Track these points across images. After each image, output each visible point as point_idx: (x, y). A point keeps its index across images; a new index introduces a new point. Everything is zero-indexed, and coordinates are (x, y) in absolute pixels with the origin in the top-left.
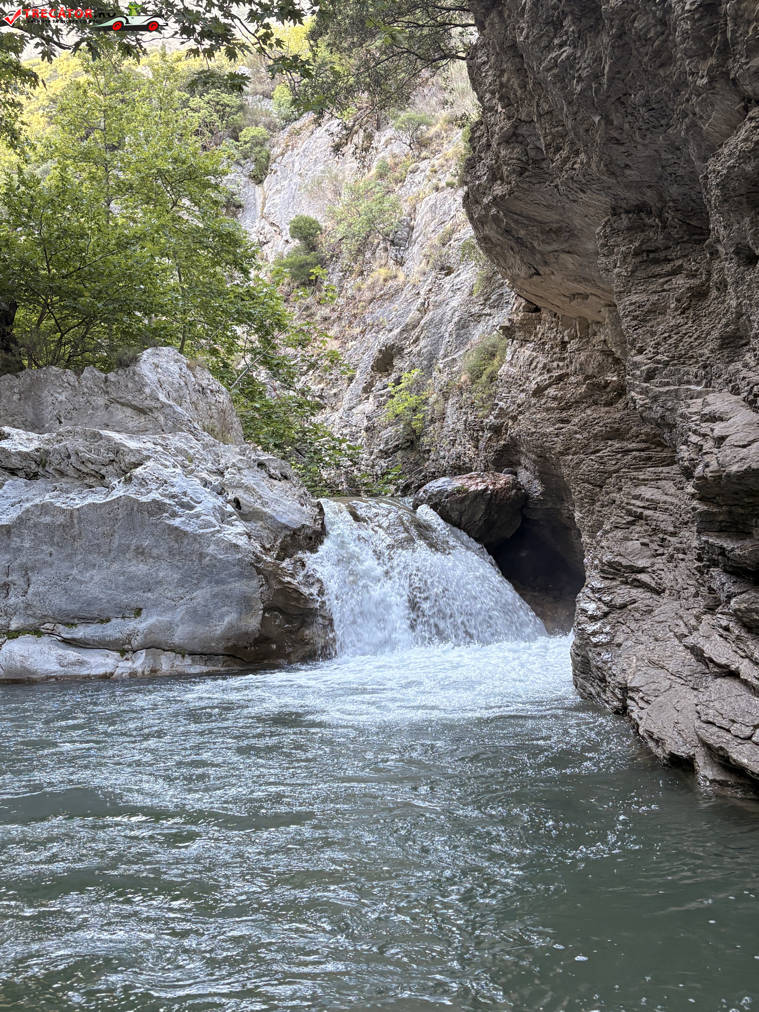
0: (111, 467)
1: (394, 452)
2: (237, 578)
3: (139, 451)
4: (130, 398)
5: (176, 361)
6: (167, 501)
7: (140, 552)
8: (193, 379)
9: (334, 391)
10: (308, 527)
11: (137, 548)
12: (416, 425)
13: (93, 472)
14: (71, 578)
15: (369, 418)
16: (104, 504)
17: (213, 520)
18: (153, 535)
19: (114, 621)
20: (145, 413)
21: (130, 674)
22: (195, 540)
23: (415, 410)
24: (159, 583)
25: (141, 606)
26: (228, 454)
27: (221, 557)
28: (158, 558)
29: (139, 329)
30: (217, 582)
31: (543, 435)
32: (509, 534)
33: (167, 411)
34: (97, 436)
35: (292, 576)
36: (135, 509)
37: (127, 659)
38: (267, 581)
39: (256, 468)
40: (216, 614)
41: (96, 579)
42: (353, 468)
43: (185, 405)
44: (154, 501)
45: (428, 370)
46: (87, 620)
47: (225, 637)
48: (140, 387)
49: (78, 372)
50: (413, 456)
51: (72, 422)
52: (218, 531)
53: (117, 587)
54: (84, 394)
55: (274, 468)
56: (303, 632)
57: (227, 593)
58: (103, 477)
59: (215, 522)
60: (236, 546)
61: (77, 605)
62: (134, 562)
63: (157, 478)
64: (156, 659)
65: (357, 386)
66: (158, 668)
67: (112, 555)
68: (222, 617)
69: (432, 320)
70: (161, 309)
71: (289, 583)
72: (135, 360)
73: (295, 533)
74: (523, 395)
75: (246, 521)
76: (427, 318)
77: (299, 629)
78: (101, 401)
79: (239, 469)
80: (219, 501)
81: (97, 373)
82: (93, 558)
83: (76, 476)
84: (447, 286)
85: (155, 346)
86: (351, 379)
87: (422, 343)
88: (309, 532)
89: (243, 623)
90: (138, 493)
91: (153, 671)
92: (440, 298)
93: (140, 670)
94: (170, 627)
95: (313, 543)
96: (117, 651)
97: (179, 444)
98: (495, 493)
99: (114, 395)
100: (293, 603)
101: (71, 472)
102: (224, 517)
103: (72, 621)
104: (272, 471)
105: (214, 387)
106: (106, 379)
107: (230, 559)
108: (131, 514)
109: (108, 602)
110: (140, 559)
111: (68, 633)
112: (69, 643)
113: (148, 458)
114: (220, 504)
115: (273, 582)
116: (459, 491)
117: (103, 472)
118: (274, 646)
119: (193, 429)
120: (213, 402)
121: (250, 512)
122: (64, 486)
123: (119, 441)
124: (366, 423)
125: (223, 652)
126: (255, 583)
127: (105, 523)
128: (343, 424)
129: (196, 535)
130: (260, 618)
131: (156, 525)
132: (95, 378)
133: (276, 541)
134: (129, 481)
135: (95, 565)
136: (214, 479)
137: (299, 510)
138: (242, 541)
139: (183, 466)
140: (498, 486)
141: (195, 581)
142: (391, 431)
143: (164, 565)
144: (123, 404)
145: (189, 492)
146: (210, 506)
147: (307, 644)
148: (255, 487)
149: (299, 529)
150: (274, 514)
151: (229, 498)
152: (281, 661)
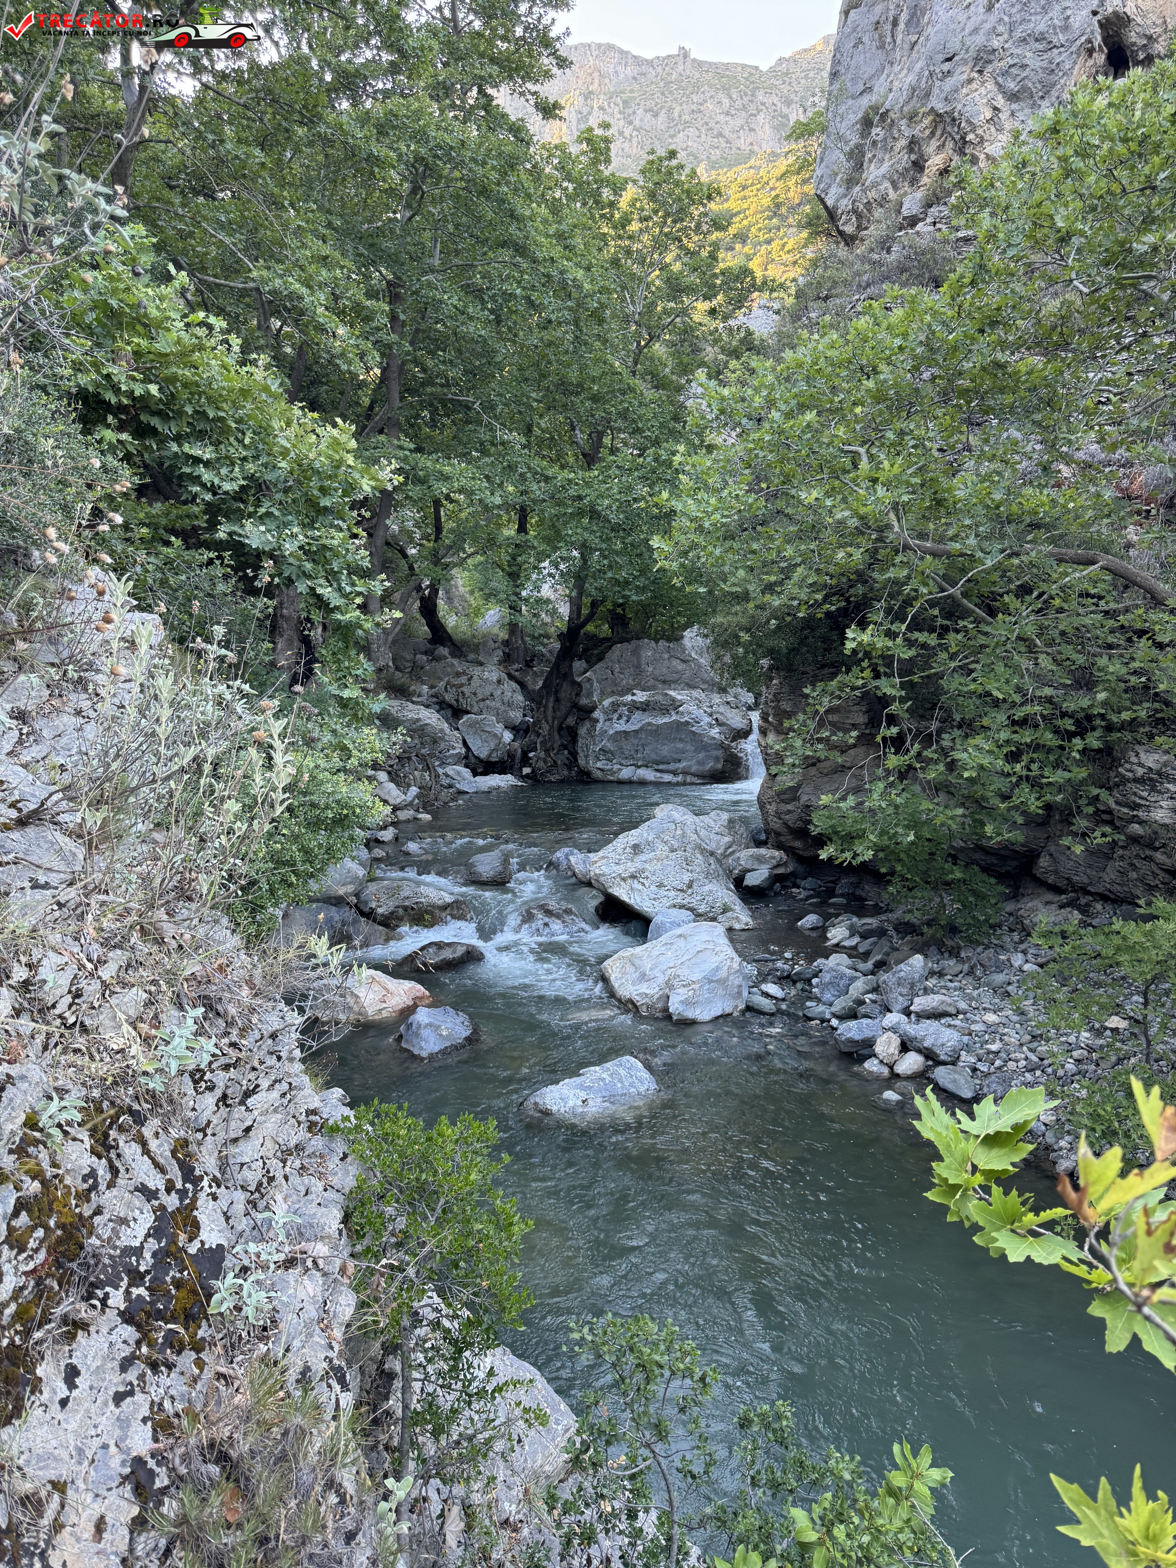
0: (671, 707)
2: (715, 750)
3: (681, 700)
4: (679, 655)
5: (700, 633)
6: (691, 720)
10: (744, 729)
11: (680, 738)
13: (665, 709)
14: (658, 748)
16: (669, 722)
17: (707, 727)
18: (685, 733)
19: (672, 763)
20: (686, 663)
21: (677, 782)
22: (700, 736)
24: (687, 751)
25: (681, 759)
26: (714, 698)
27: (710, 741)
28: (687, 742)
30: (708, 751)
34: (666, 694)
35: (735, 749)
36: (679, 723)
37: (676, 777)
38: (725, 751)
41: (666, 749)
44: (686, 721)
46: (663, 763)
47: (709, 771)
48: (684, 650)
49: (657, 642)
52: (709, 732)
53: (673, 752)
54: (659, 652)
56: (738, 770)
57: (711, 755)
58: (668, 711)
60: (715, 738)
61: (660, 758)
62: (679, 743)
63: (688, 711)
64: (686, 777)
66: (686, 780)
67: (671, 741)
68: (709, 763)
71: (734, 752)
72: (682, 637)
73: (739, 731)
75: (720, 727)
78: (666, 656)
79: (719, 705)
82: (665, 741)
83: (660, 710)
85: (690, 627)
89: (716, 766)
90: (680, 717)
93: (680, 781)
94: (690, 766)
95: (745, 737)
96: (673, 774)
97: (696, 695)
99: (672, 653)
100: (735, 759)
101: (657, 708)
103: (658, 763)
106: (669, 646)
107: (713, 742)
108: (678, 726)
109: (670, 757)
111: (657, 767)
113: (685, 702)
114: (710, 720)
115: (728, 751)
117: (668, 708)
118: (727, 775)
121: (722, 723)
122: (655, 715)
123: (674, 696)
125: (709, 776)
126: (721, 751)
127: (669, 729)
129: (701, 733)
130: (722, 764)
131: (687, 730)
132: (664, 645)
133: (730, 735)
134: (677, 712)
135: (666, 744)
136: (709, 710)
137: (741, 722)
138: (717, 736)
139: (697, 705)
141: (700, 751)
143: (689, 744)
144: (676, 657)
145: (699, 716)
146: (707, 721)
148: (725, 712)
150: (731, 724)
151: (714, 718)
152: (729, 780)
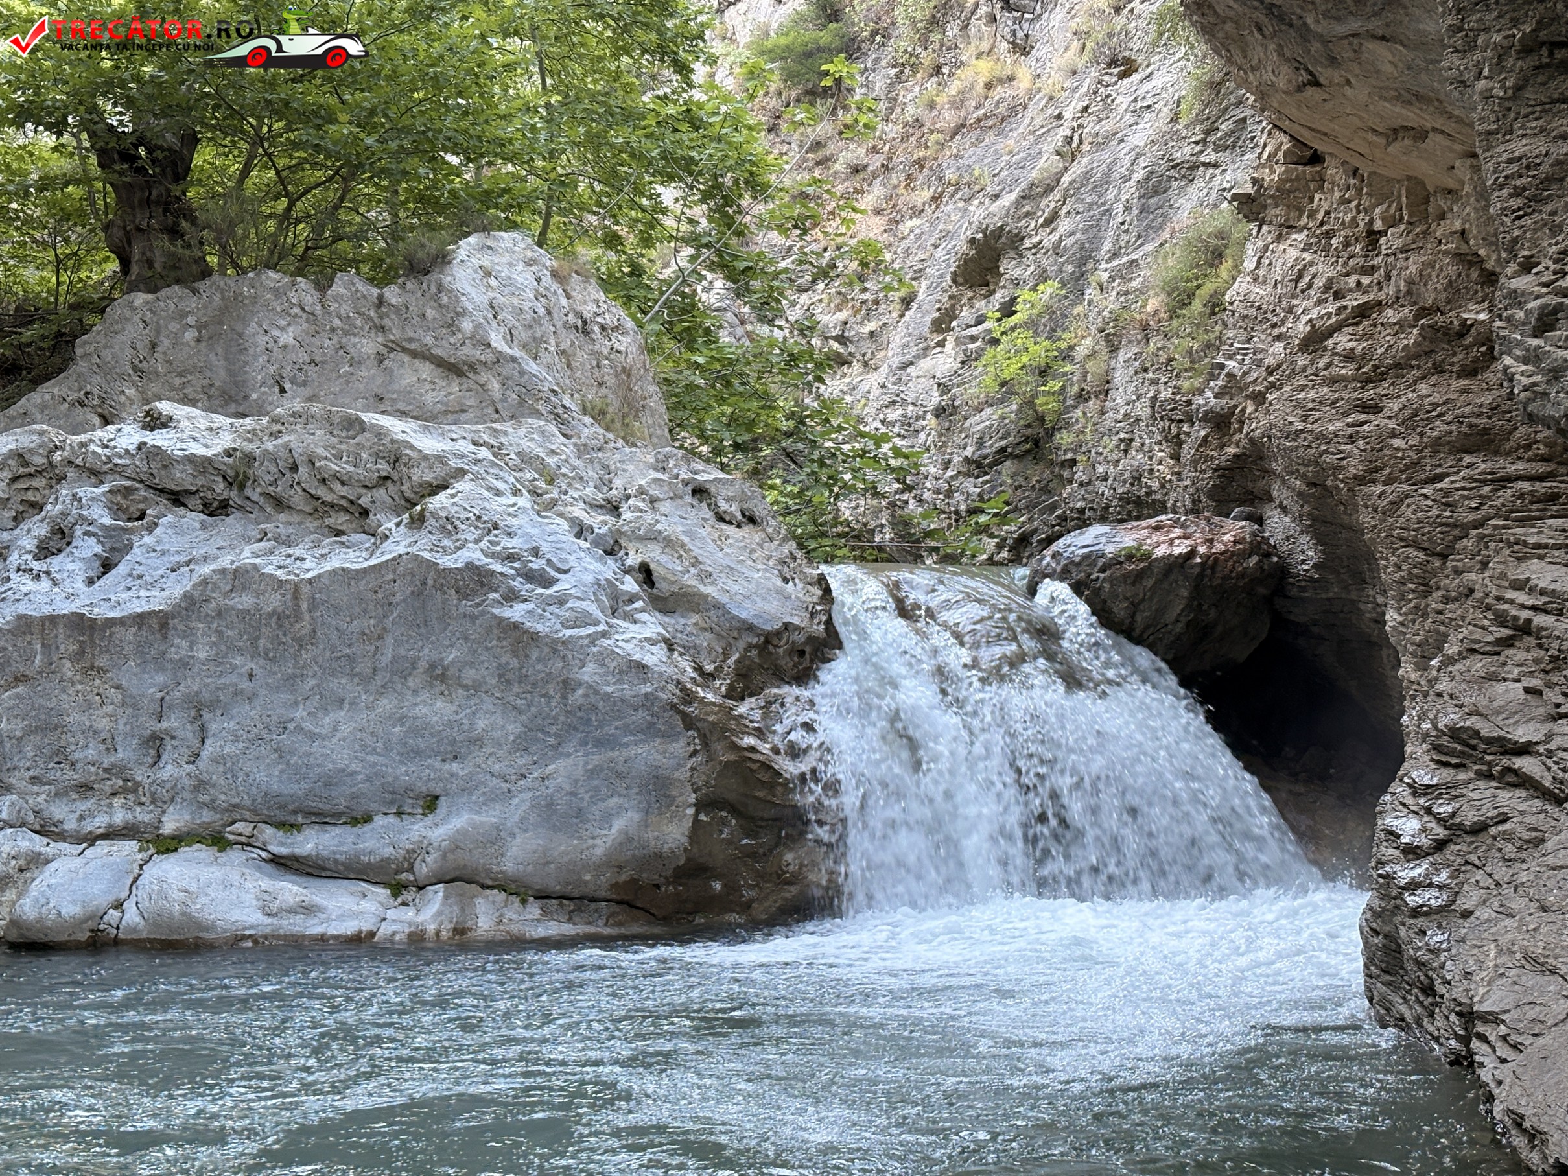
0: (382, 491)
1: (997, 463)
2: (641, 736)
3: (441, 459)
4: (429, 340)
5: (529, 263)
6: (497, 567)
7: (439, 675)
8: (564, 302)
9: (871, 326)
10: (797, 628)
11: (432, 666)
12: (1047, 405)
13: (344, 503)
14: (291, 726)
15: (943, 388)
16: (364, 571)
17: (593, 609)
18: (466, 639)
19: (379, 820)
20: (460, 374)
21: (410, 935)
22: (555, 651)
23: (1044, 373)
24: (477, 742)
25: (438, 791)
26: (630, 468)
27: (609, 689)
28: (475, 688)
29: (453, 193)
30: (600, 744)
31: (1322, 437)
32: (1241, 652)
33: (507, 369)
34: (354, 425)
35: (760, 733)
36: (430, 582)
37: (404, 904)
38: (705, 744)
39: (688, 499)
40: (595, 811)
41: (345, 730)
42: (905, 497)
43: (545, 358)
44: (470, 566)
45: (1076, 284)
46: (323, 818)
47: (613, 863)
48: (451, 318)
49: (323, 285)
50: (1037, 473)
51: (307, 392)
52: (604, 635)
53: (388, 748)
54: (333, 330)
55: (727, 500)
56: (781, 855)
57: (621, 768)
58: (365, 513)
59: (598, 614)
60: (641, 667)
61: (303, 785)
62: (425, 695)
63: (479, 518)
64: (465, 904)
65: (921, 317)
66: (469, 924)
67: (378, 680)
68: (607, 818)
69: (1087, 175)
70: (502, 149)
71: (752, 749)
72: (443, 259)
73: (769, 640)
74: (1279, 347)
75: (665, 611)
76: (1076, 170)
77: (771, 850)
78: (368, 345)
79: (653, 501)
80: (608, 569)
81: (362, 287)
82: (341, 684)
83: (308, 509)
84: (1123, 102)
85: (485, 229)
86: (907, 302)
87: (1064, 225)
88: (799, 638)
89: (651, 835)
90: (436, 548)
91: (460, 931)
92: (1105, 127)
93: (431, 928)
94: (496, 838)
95: (806, 664)
96: (385, 884)
97: (526, 445)
98: (1212, 563)
99: (396, 334)
100: (760, 794)
101: (297, 499)
102: (618, 604)
103: (291, 819)
104: (724, 506)
105: (609, 320)
106: (381, 302)
107: (628, 694)
108: (420, 593)
109: (369, 779)
110: (437, 690)
111: (282, 844)
112: (284, 864)
113: (461, 473)
114: (609, 575)
115: (718, 747)
116: (1130, 557)
117: (364, 501)
118: (718, 886)
119: (560, 411)
120: (606, 351)
121: (673, 594)
122: (282, 530)
123: (401, 437)
124: (935, 399)
125: (609, 895)
126: (679, 747)
127: (365, 611)
128: (887, 399)
129: (555, 641)
130: (688, 823)
131: (473, 618)
132: (356, 297)
133: (726, 656)
134: (418, 522)
135: (342, 701)
136: (600, 522)
137: (779, 592)
138: (654, 657)
139: (535, 493)
140: (1219, 547)
141: (552, 741)
142: (988, 418)
143: (488, 703)
144: (414, 354)
145: (545, 548)
146: (589, 578)
147: (788, 883)
148: (686, 539)
149: (778, 634)
150: (724, 599)
151: (629, 562)
152: (733, 917)
